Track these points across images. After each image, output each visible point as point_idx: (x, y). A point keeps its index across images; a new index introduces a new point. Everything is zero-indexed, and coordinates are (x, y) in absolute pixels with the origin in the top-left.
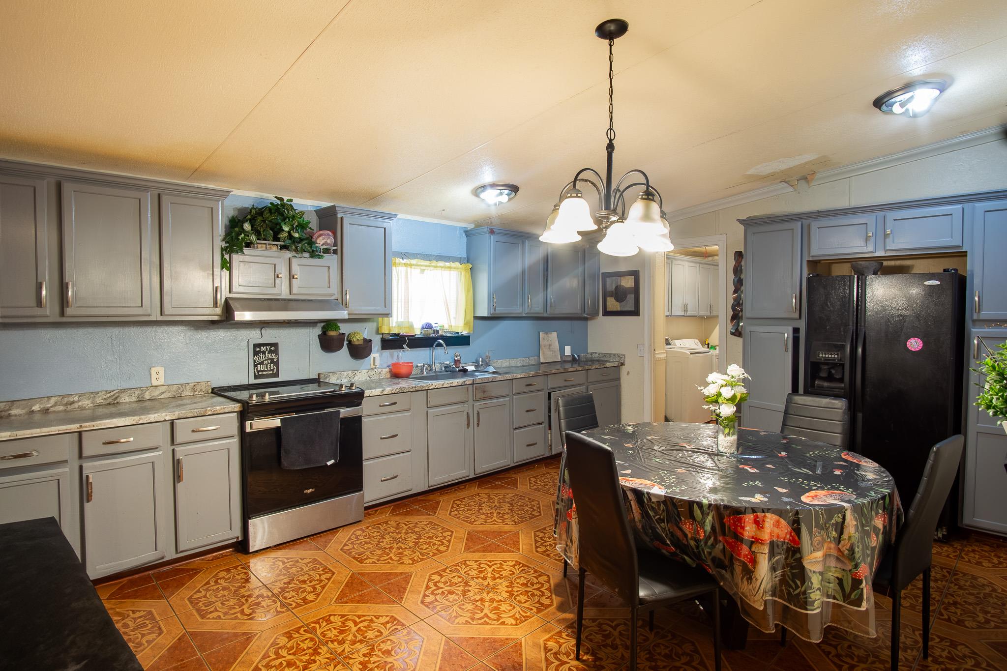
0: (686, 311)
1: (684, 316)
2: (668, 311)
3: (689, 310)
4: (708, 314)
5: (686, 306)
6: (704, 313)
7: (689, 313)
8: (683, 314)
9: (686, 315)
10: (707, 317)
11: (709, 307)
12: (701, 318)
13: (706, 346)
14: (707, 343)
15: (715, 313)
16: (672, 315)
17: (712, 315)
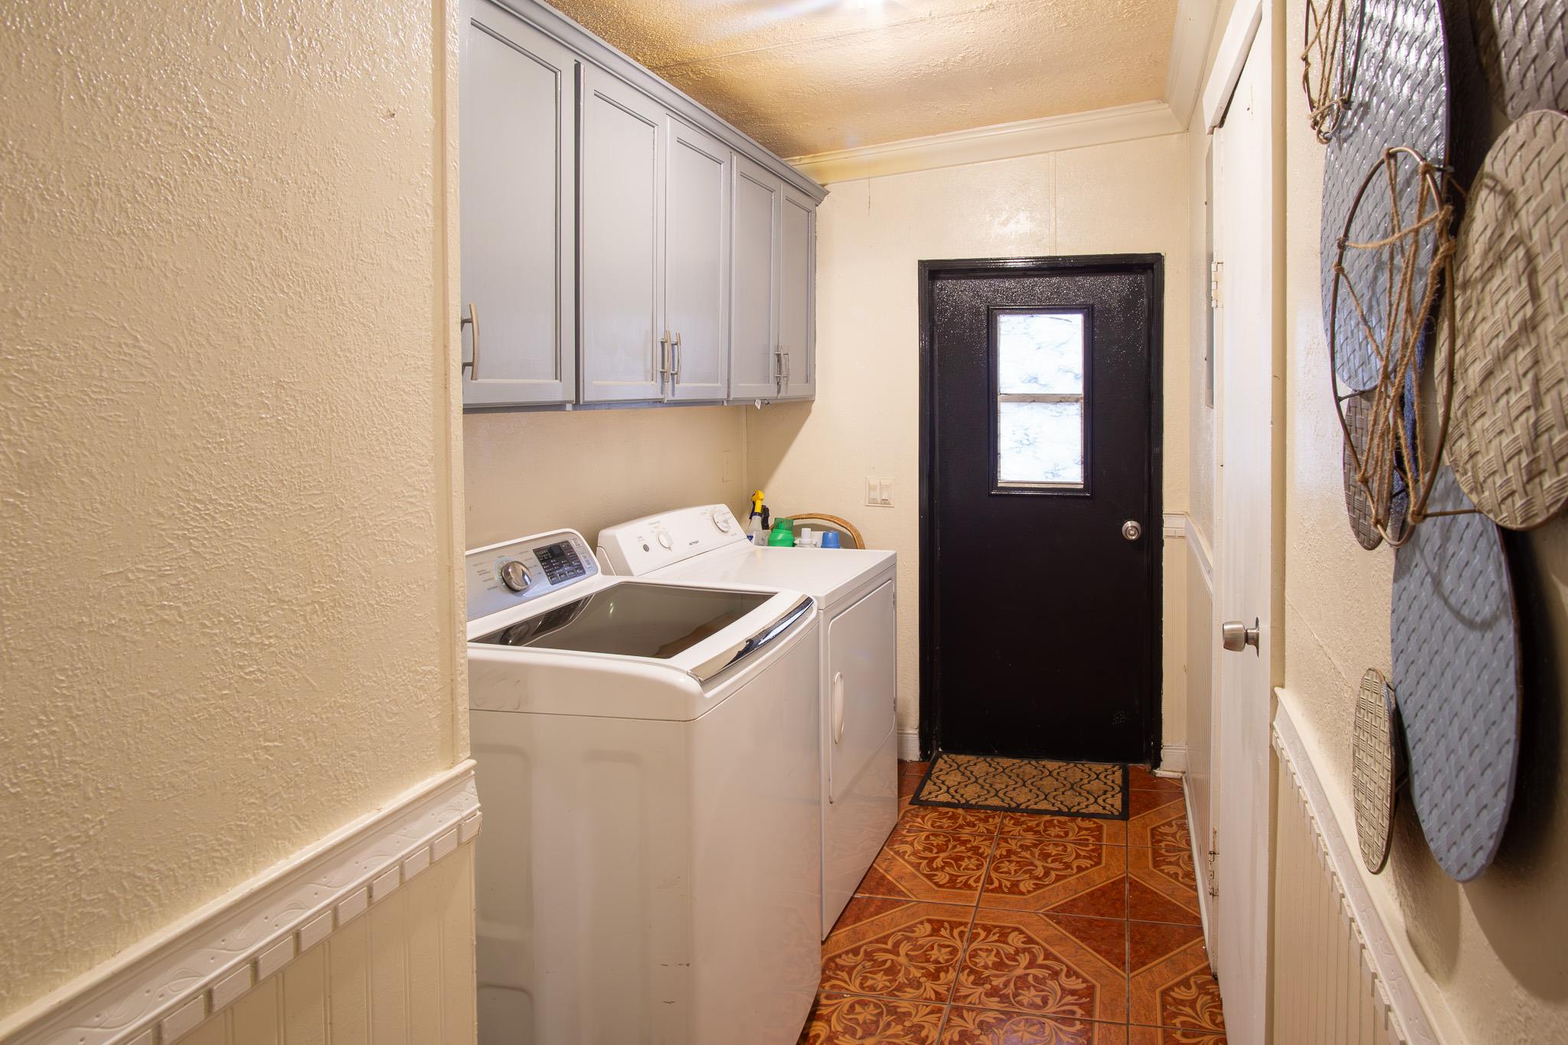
0: (668, 374)
1: (658, 402)
2: (558, 375)
3: (685, 372)
4: (769, 391)
5: (668, 348)
6: (752, 387)
7: (684, 389)
8: (650, 389)
9: (669, 397)
10: (766, 403)
11: (773, 359)
12: (740, 409)
13: (757, 520)
14: (758, 509)
15: (794, 389)
16: (588, 396)
17: (782, 394)
